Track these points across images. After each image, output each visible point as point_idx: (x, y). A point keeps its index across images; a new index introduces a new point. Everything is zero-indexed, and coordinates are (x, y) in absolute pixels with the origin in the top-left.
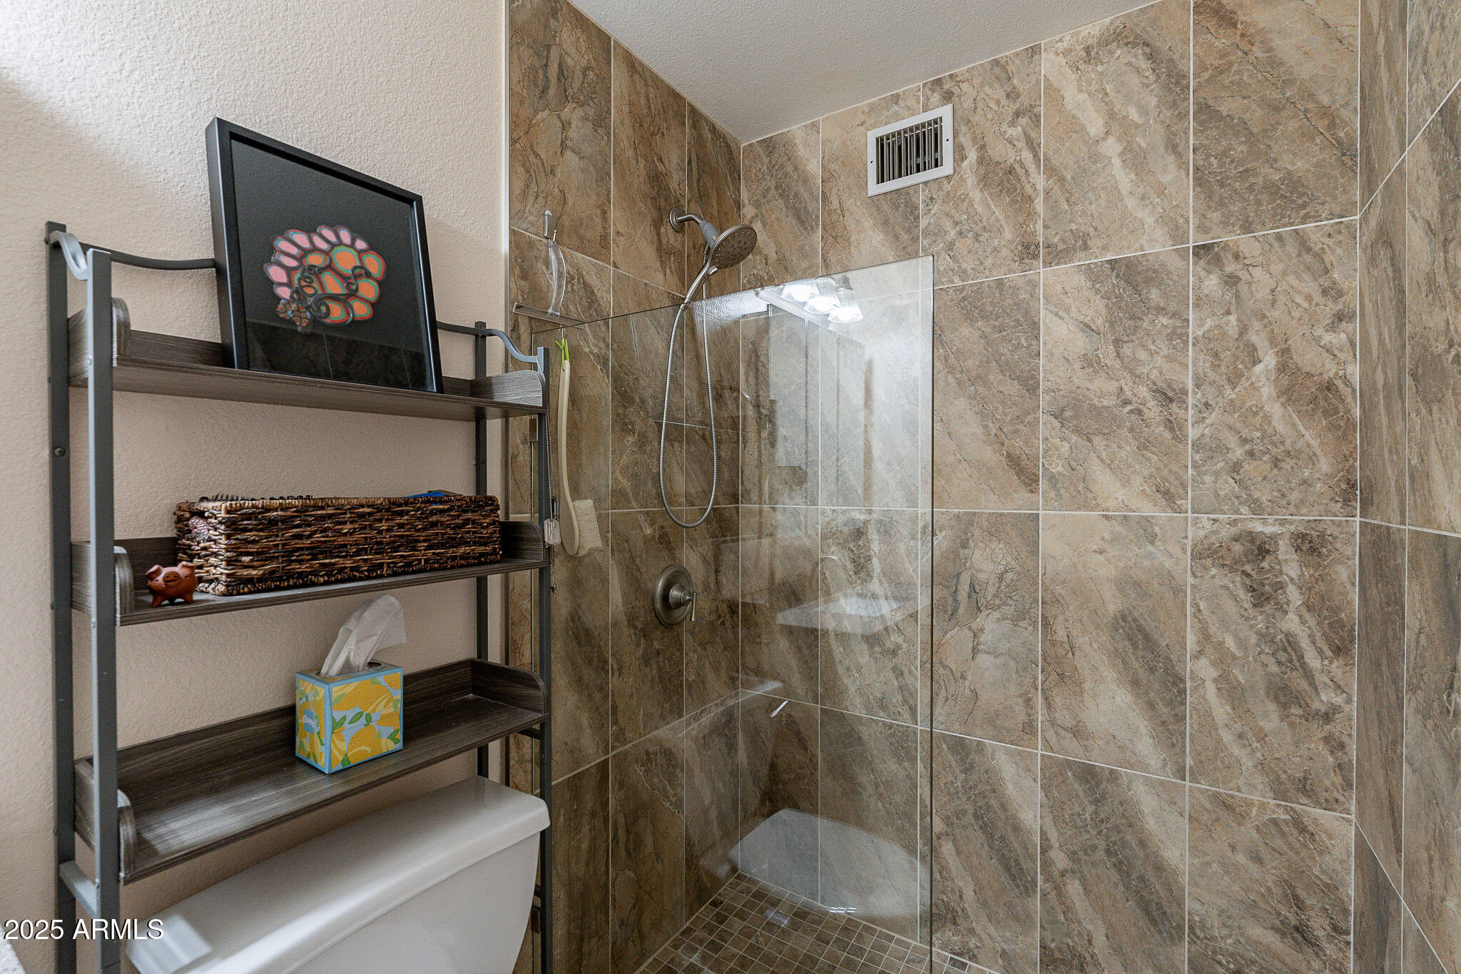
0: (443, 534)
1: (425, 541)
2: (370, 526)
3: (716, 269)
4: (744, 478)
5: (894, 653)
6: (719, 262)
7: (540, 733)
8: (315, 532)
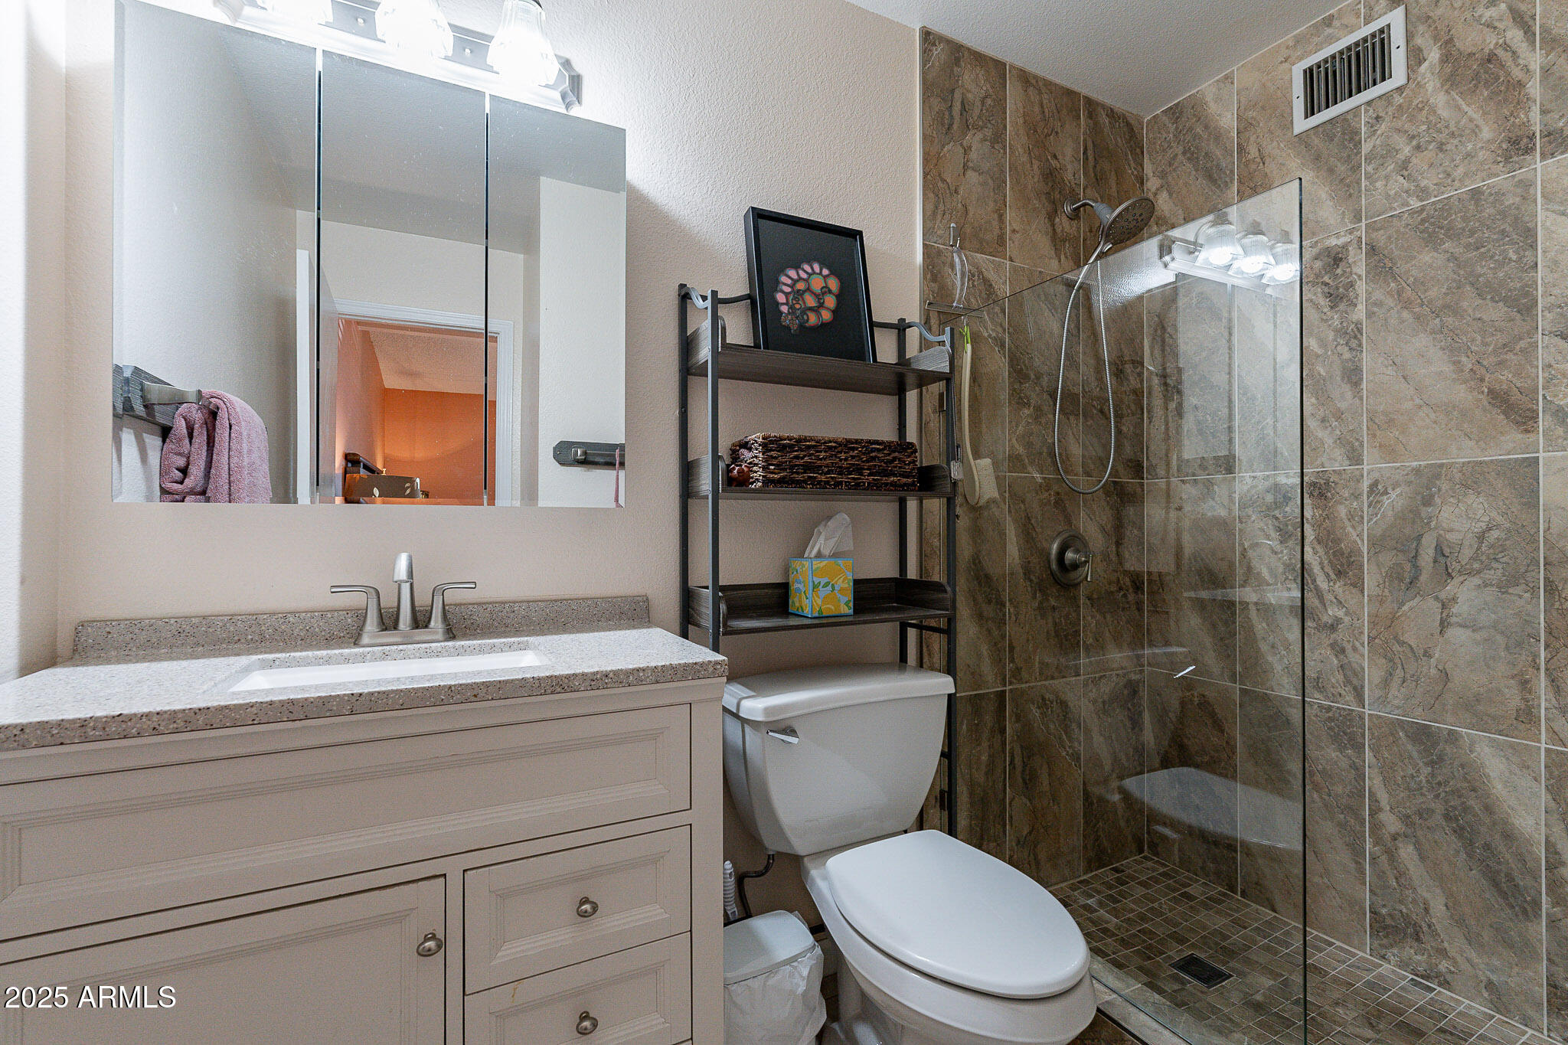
0: (879, 466)
1: (867, 469)
2: (835, 455)
3: (1111, 246)
4: (1150, 454)
5: (1333, 628)
6: (1113, 238)
7: (949, 631)
8: (805, 456)
